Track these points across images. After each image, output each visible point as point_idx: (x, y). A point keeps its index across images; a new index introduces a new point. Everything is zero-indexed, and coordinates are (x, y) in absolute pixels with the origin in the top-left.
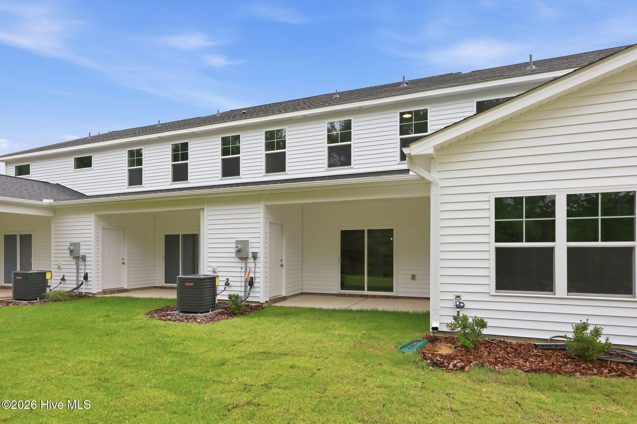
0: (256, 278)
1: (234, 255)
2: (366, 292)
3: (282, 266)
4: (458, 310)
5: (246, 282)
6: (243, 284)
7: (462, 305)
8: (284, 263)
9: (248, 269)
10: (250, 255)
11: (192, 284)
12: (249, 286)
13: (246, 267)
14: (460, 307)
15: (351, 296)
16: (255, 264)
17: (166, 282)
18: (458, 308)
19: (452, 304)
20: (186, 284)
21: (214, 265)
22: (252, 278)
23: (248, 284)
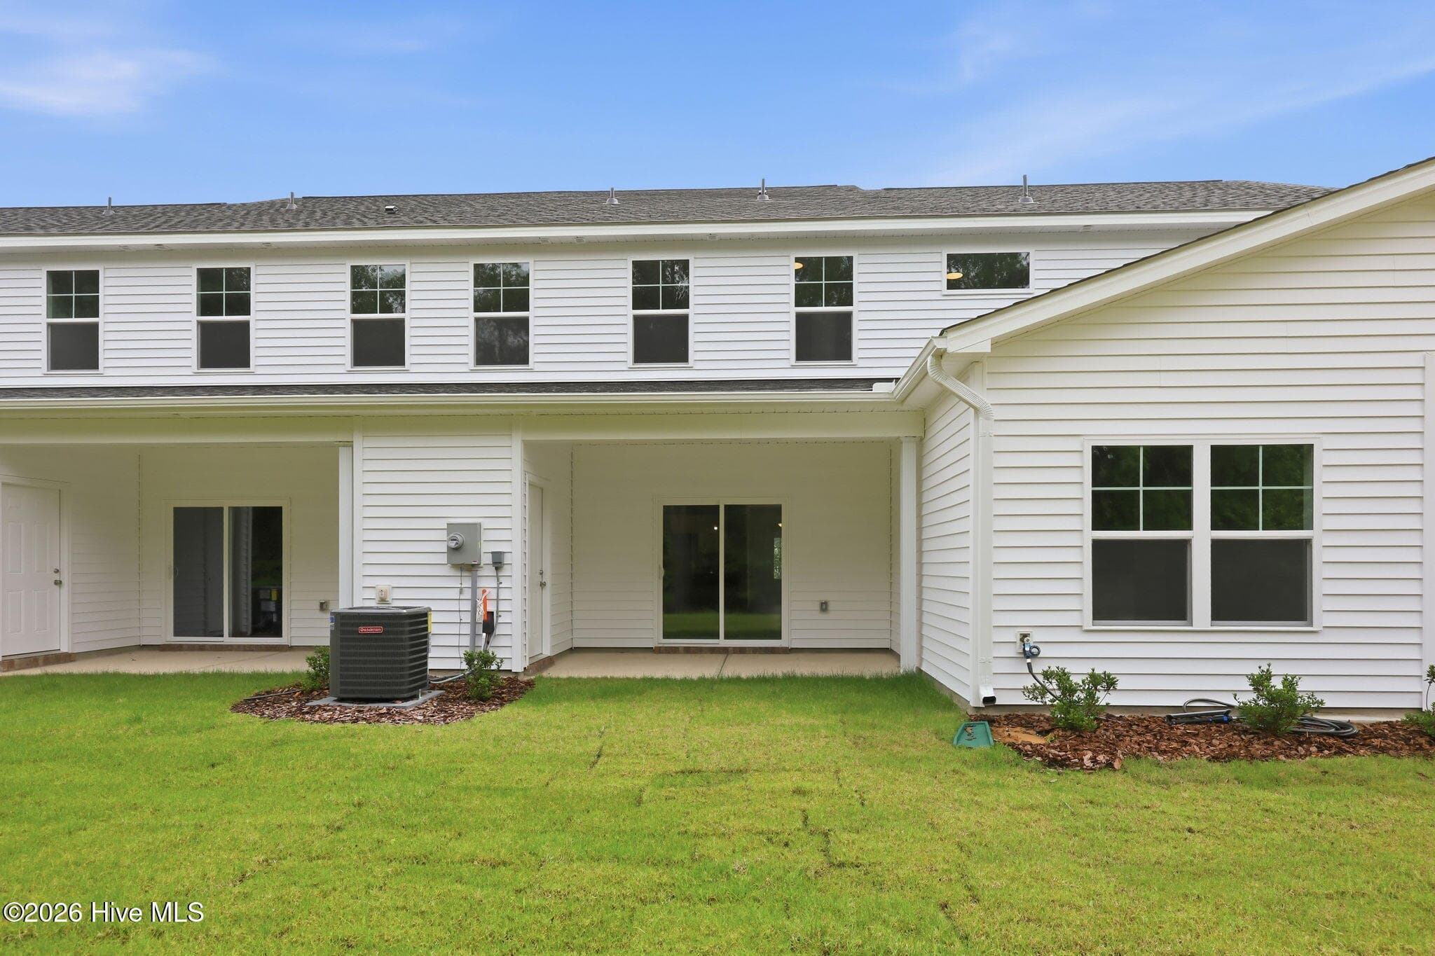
0: (500, 614)
1: (443, 559)
2: (722, 642)
3: (543, 585)
4: (1029, 661)
5: (474, 623)
6: (467, 629)
7: (1034, 650)
8: (547, 578)
9: (479, 592)
10: (487, 559)
11: (379, 630)
12: (484, 634)
13: (474, 588)
14: (1030, 655)
15: (688, 650)
16: (498, 581)
17: (176, 634)
18: (1028, 657)
19: (1013, 651)
20: (362, 630)
21: (383, 583)
22: (490, 614)
23: (480, 629)
